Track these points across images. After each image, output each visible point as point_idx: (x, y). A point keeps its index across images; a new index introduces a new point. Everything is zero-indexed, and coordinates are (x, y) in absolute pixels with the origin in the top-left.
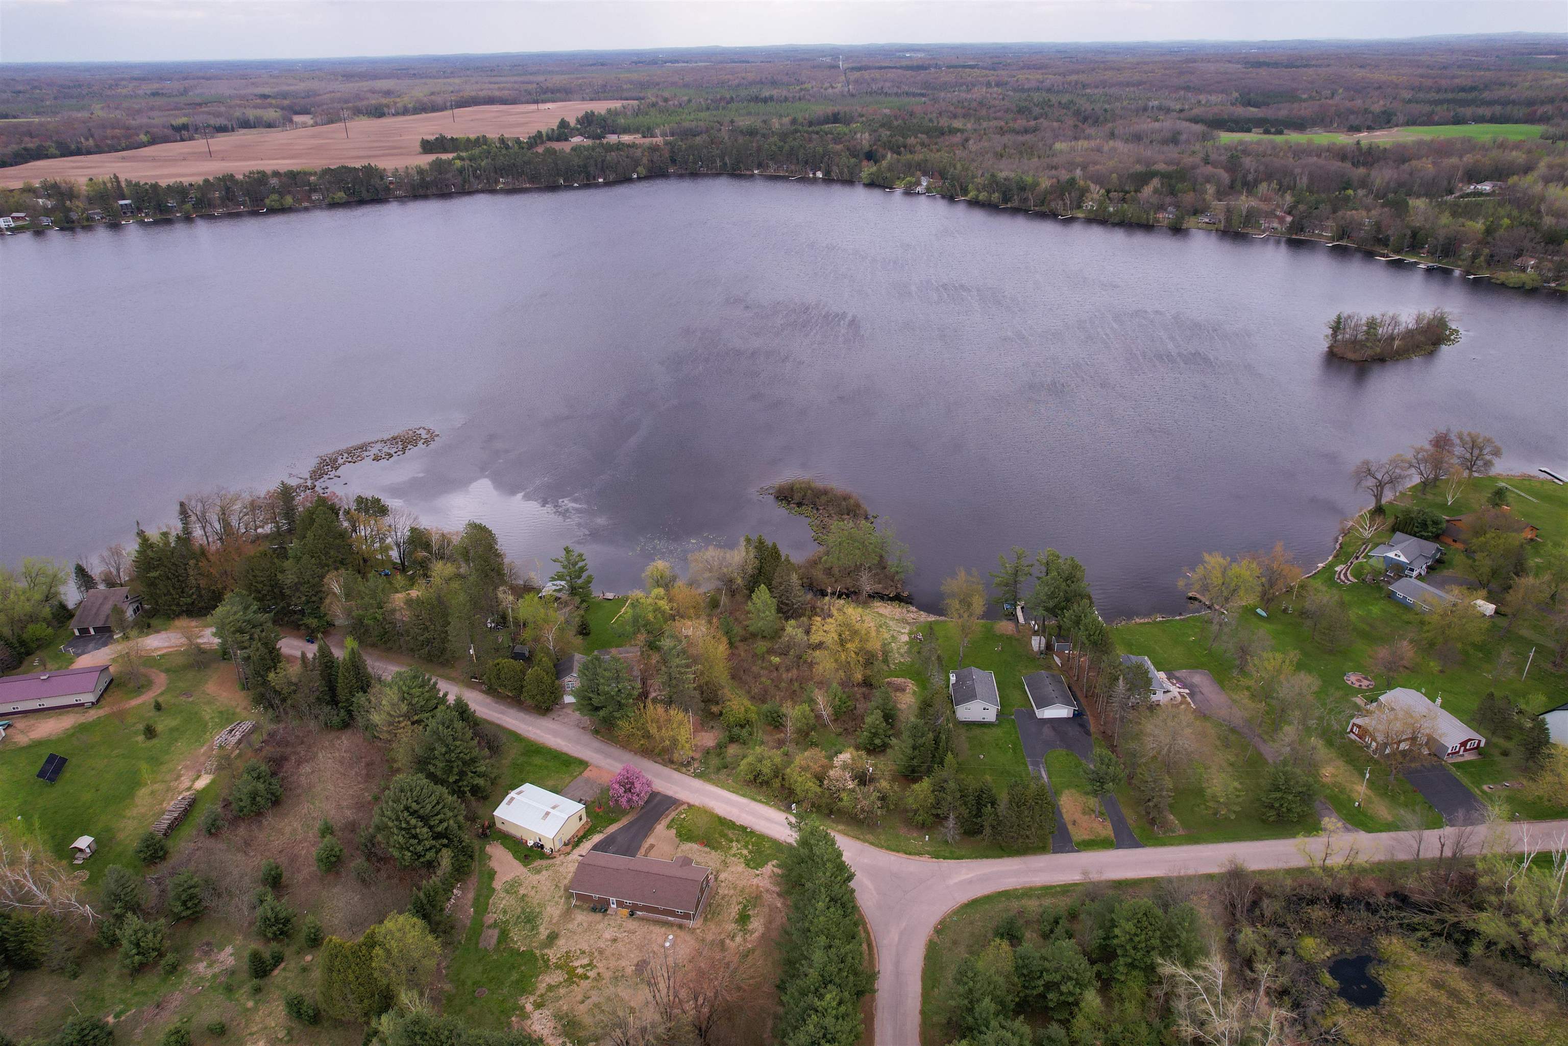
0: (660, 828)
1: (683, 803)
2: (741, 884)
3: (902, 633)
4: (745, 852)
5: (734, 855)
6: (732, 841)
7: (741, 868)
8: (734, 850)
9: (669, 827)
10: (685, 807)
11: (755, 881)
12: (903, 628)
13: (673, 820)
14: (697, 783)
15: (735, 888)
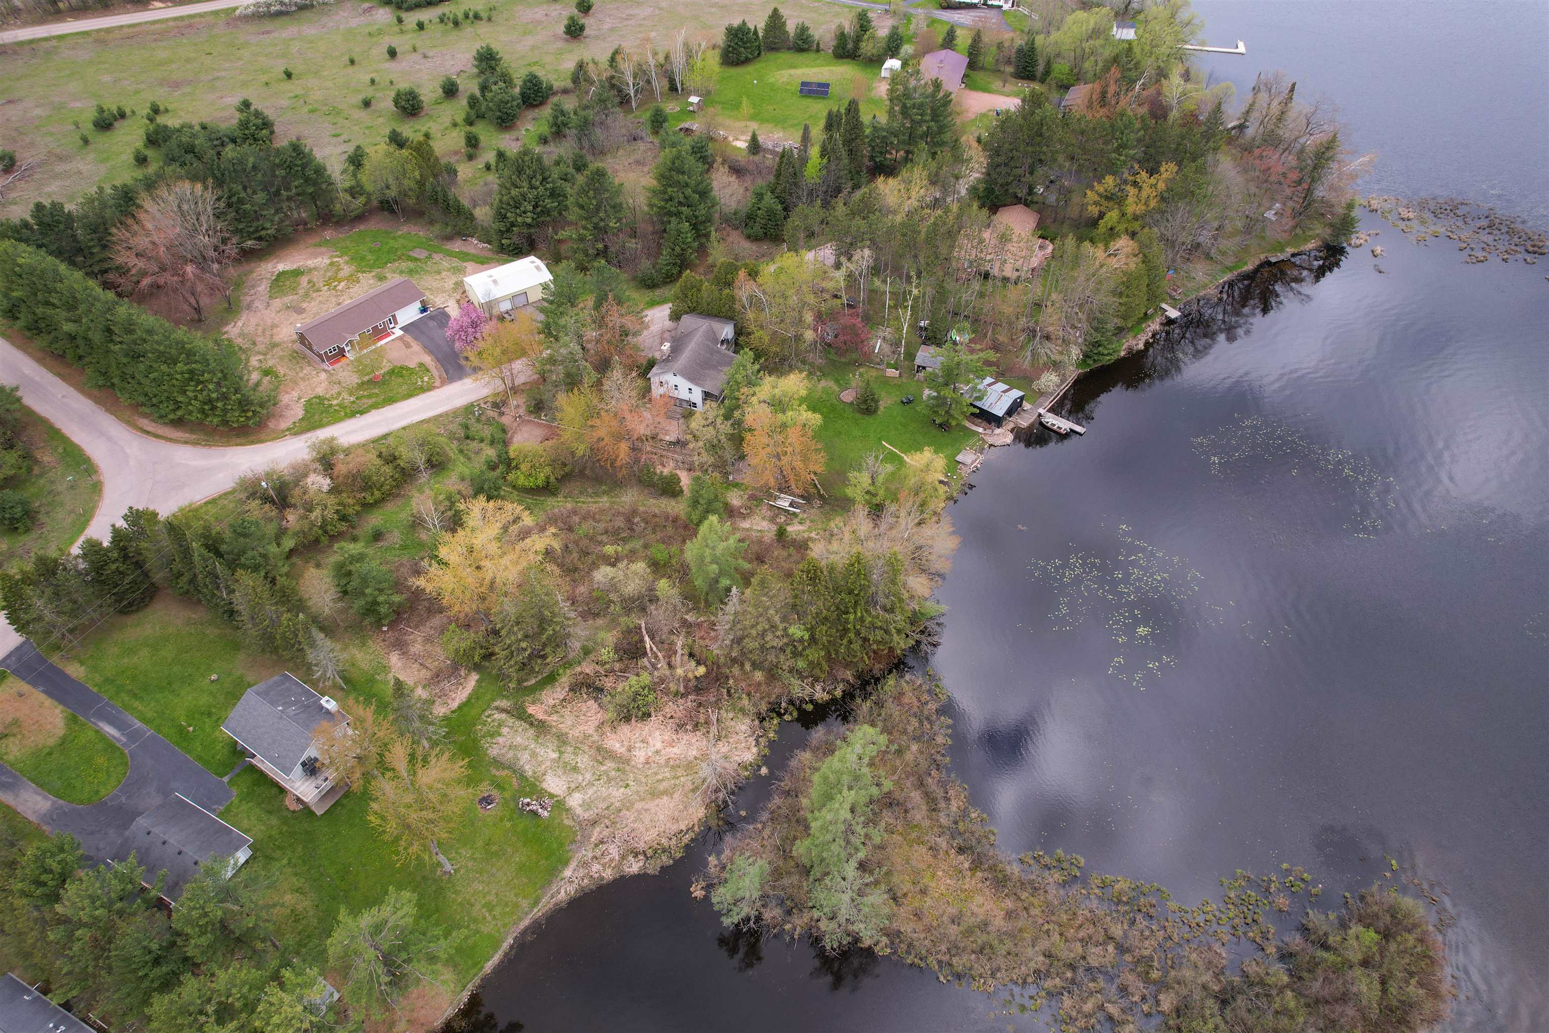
0: (427, 360)
1: (443, 384)
2: (302, 385)
3: (570, 791)
4: (335, 402)
5: (339, 394)
6: (357, 398)
7: (320, 391)
8: (345, 395)
9: (421, 365)
10: (437, 384)
11: (295, 394)
12: (586, 805)
13: (428, 370)
14: (460, 402)
15: (302, 378)
